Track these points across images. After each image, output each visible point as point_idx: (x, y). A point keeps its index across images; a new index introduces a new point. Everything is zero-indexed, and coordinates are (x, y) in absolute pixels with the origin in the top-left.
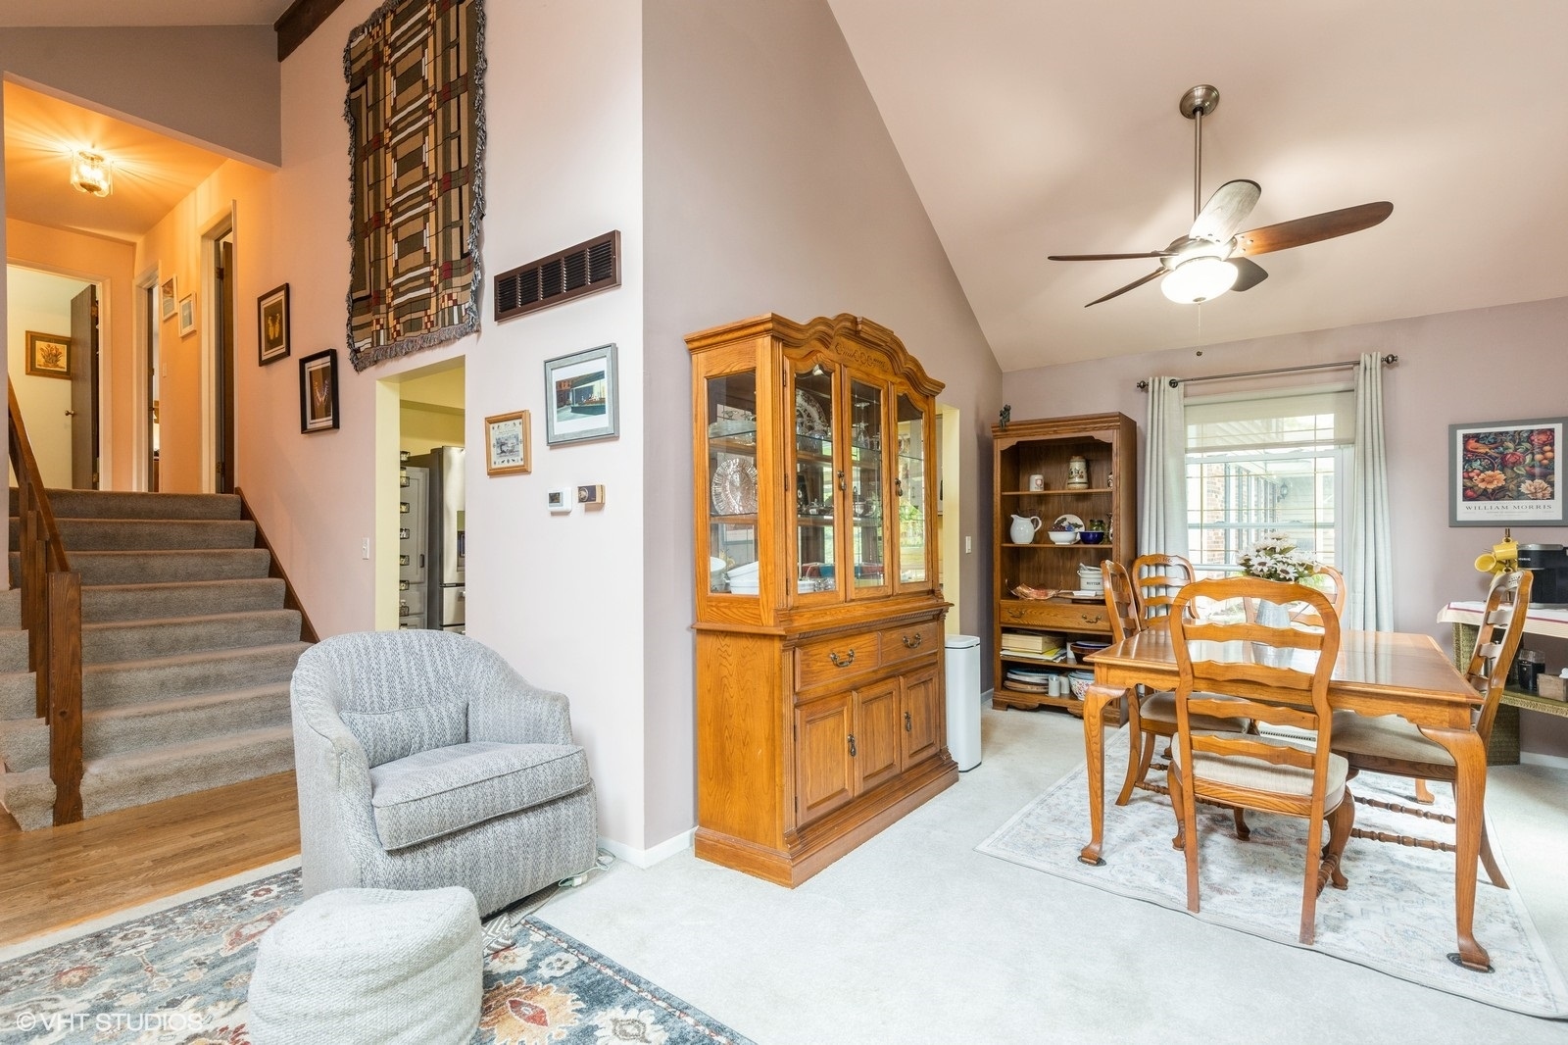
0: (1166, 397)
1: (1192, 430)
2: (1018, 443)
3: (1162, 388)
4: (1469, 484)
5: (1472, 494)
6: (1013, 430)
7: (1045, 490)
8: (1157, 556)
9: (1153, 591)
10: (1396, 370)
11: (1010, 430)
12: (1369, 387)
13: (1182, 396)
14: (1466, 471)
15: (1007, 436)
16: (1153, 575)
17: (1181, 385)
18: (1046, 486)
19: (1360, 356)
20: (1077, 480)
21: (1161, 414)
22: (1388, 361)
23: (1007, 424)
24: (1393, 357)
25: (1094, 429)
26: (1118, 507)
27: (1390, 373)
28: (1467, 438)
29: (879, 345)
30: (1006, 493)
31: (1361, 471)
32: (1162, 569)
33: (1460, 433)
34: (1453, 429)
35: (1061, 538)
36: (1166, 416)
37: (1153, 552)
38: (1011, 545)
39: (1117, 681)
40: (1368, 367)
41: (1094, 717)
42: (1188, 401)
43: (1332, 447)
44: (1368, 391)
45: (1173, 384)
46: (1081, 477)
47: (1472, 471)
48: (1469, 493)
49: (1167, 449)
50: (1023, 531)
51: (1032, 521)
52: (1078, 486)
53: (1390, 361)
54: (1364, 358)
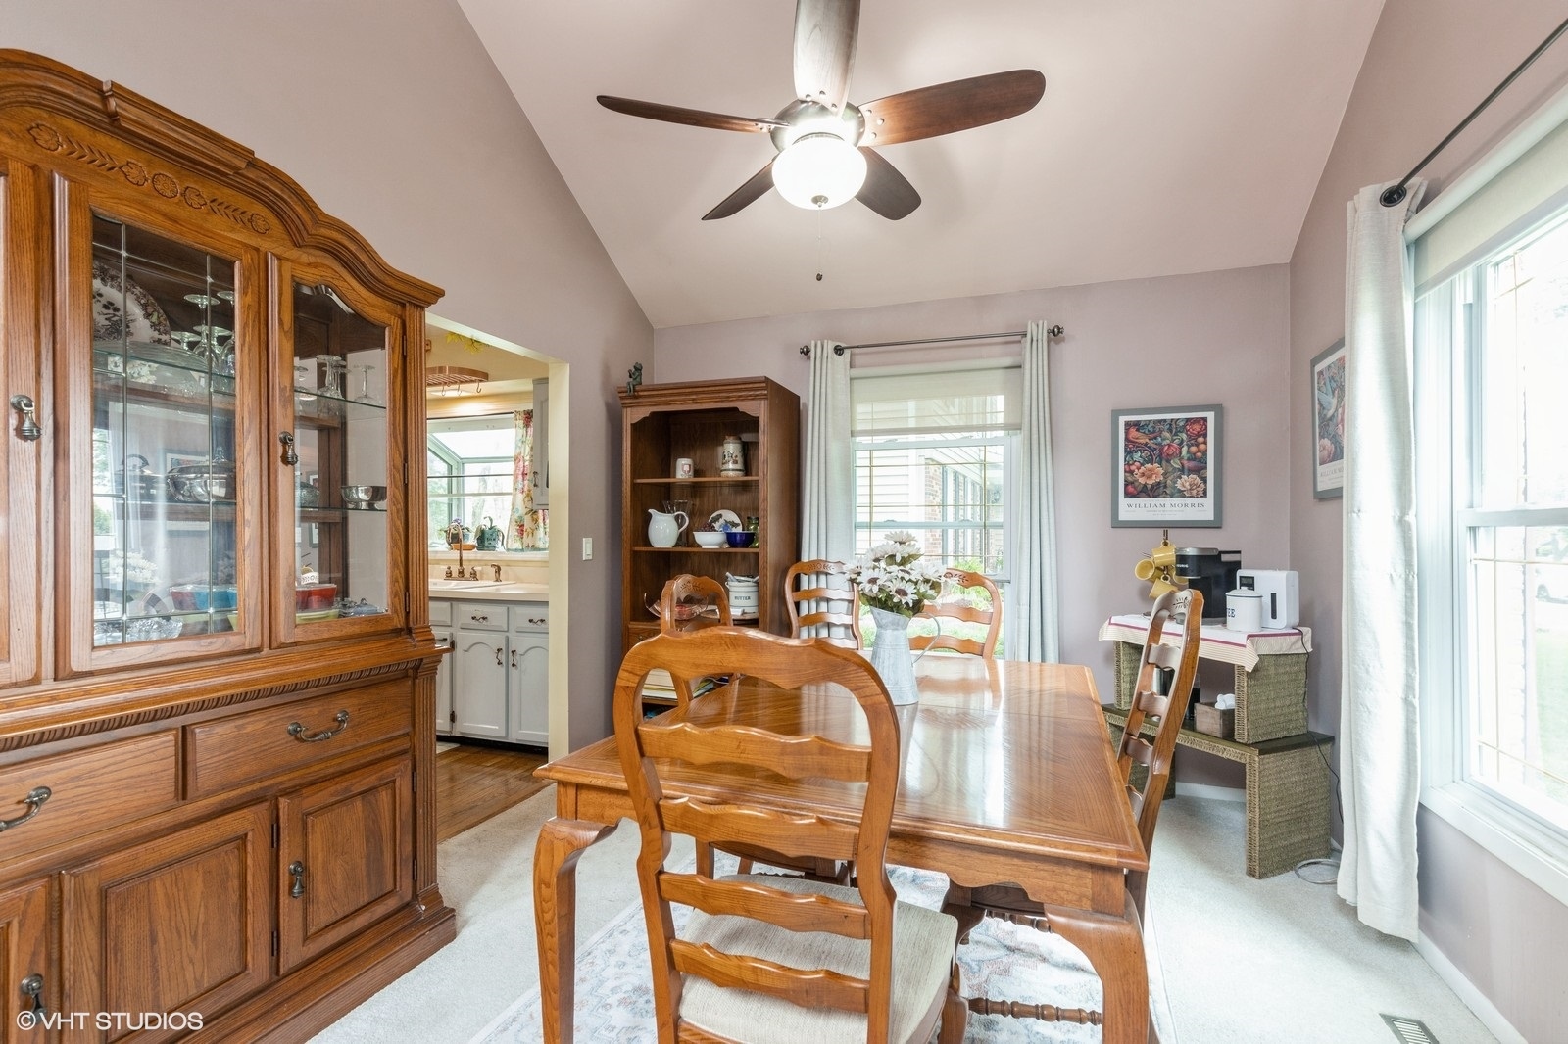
0: (829, 365)
1: (862, 410)
2: (653, 414)
3: (825, 354)
4: (1130, 479)
5: (1135, 491)
6: (645, 396)
7: (695, 477)
8: (818, 562)
9: (814, 605)
10: (1063, 345)
11: (641, 396)
12: (1034, 360)
13: (848, 366)
14: (1127, 464)
15: (638, 405)
16: (814, 586)
17: (847, 352)
18: (697, 473)
19: (1027, 326)
20: (731, 466)
21: (824, 385)
22: (1054, 334)
23: (637, 388)
24: (1059, 329)
25: (740, 398)
26: (765, 500)
27: (1057, 349)
28: (1128, 425)
29: (226, 175)
30: (639, 481)
31: (1027, 462)
32: (823, 578)
33: (1123, 420)
34: (1116, 414)
35: (709, 540)
36: (829, 390)
37: (814, 558)
38: (649, 549)
39: (591, 811)
40: (1035, 339)
41: (548, 886)
42: (855, 372)
43: (1000, 433)
44: (1034, 366)
45: (839, 350)
46: (735, 462)
47: (1133, 464)
48: (1130, 488)
49: (830, 429)
50: (664, 530)
51: (677, 518)
52: (731, 473)
53: (1056, 333)
54: (1031, 328)
